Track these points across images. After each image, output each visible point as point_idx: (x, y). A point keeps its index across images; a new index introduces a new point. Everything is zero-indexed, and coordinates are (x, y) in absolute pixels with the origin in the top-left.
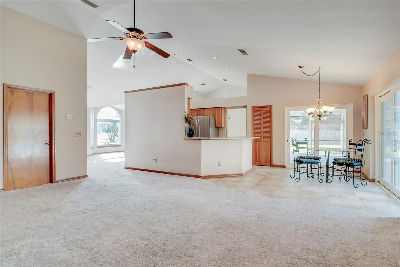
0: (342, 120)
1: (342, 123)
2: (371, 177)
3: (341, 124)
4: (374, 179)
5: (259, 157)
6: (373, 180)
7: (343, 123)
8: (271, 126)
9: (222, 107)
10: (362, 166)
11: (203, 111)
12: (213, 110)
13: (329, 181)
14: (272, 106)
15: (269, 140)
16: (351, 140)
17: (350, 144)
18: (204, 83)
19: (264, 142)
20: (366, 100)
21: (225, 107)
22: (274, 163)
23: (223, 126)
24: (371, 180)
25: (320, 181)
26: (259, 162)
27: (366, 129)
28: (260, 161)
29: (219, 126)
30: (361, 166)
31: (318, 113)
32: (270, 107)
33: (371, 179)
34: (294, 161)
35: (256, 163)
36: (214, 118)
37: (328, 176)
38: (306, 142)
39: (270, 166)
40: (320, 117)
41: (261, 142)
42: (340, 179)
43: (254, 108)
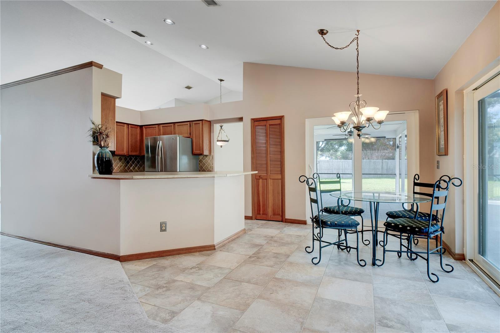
0: (398, 144)
1: (397, 149)
2: (457, 251)
3: (395, 150)
4: (463, 255)
5: (264, 205)
6: (462, 257)
7: (399, 149)
8: (282, 152)
9: (202, 120)
10: (444, 233)
11: (173, 126)
12: (189, 125)
13: (378, 263)
14: (283, 116)
15: (280, 177)
16: (417, 177)
17: (415, 184)
18: (190, 86)
19: (272, 180)
20: (444, 100)
21: (209, 120)
22: (288, 216)
23: (206, 152)
24: (456, 256)
25: (361, 263)
26: (263, 214)
27: (446, 155)
28: (265, 213)
29: (198, 152)
30: (441, 232)
31: (356, 123)
32: (281, 118)
33: (458, 255)
34: (312, 220)
35: (258, 216)
36: (190, 139)
37: (377, 245)
38: (339, 180)
39: (282, 221)
40: (359, 130)
41: (266, 179)
42: (400, 254)
43: (254, 121)
